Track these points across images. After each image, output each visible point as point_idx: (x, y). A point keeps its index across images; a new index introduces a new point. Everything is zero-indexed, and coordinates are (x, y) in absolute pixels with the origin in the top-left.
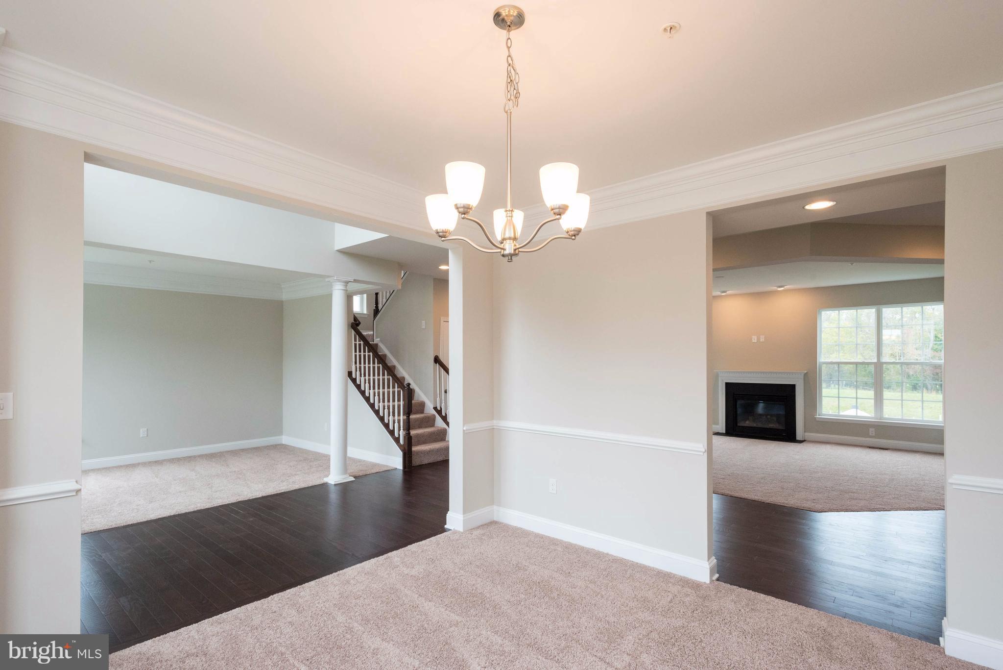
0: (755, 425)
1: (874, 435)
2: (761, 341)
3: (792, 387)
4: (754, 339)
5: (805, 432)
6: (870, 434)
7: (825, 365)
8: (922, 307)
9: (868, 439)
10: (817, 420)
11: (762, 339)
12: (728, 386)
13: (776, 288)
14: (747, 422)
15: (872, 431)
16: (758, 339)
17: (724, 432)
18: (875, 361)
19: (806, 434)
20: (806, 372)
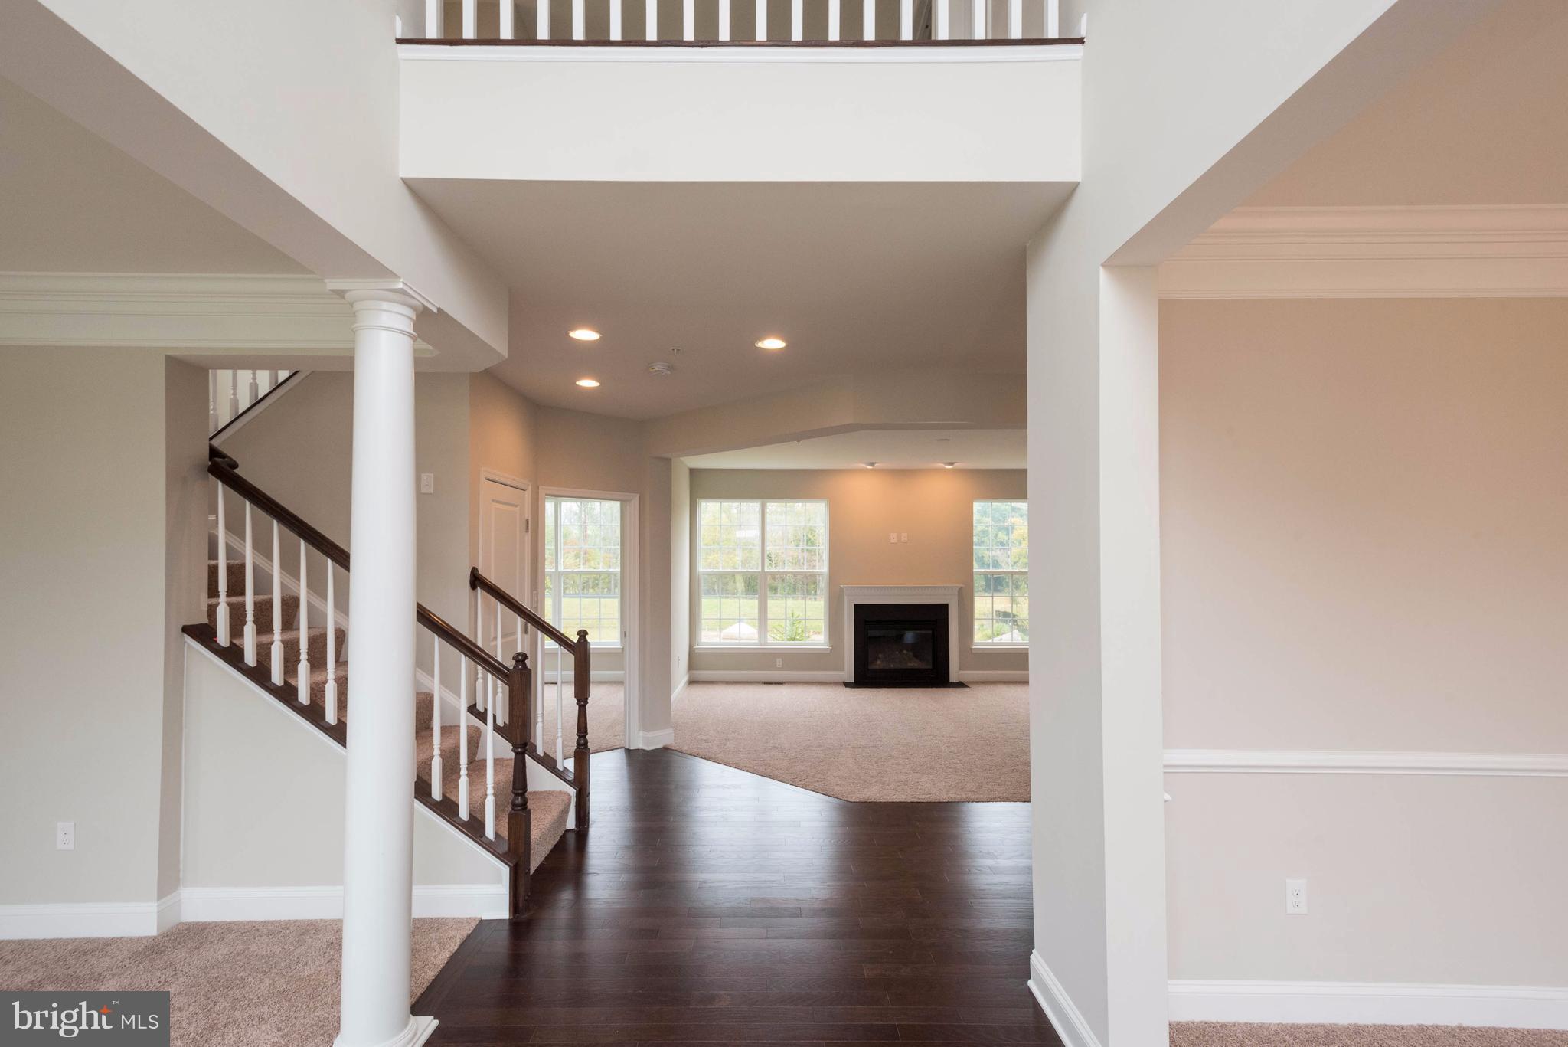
0: (892, 666)
2: (903, 541)
3: (943, 609)
4: (894, 540)
5: (960, 671)
10: (973, 652)
11: (904, 537)
12: (858, 608)
13: (943, 465)
16: (899, 538)
17: (853, 681)
19: (961, 673)
20: (960, 588)
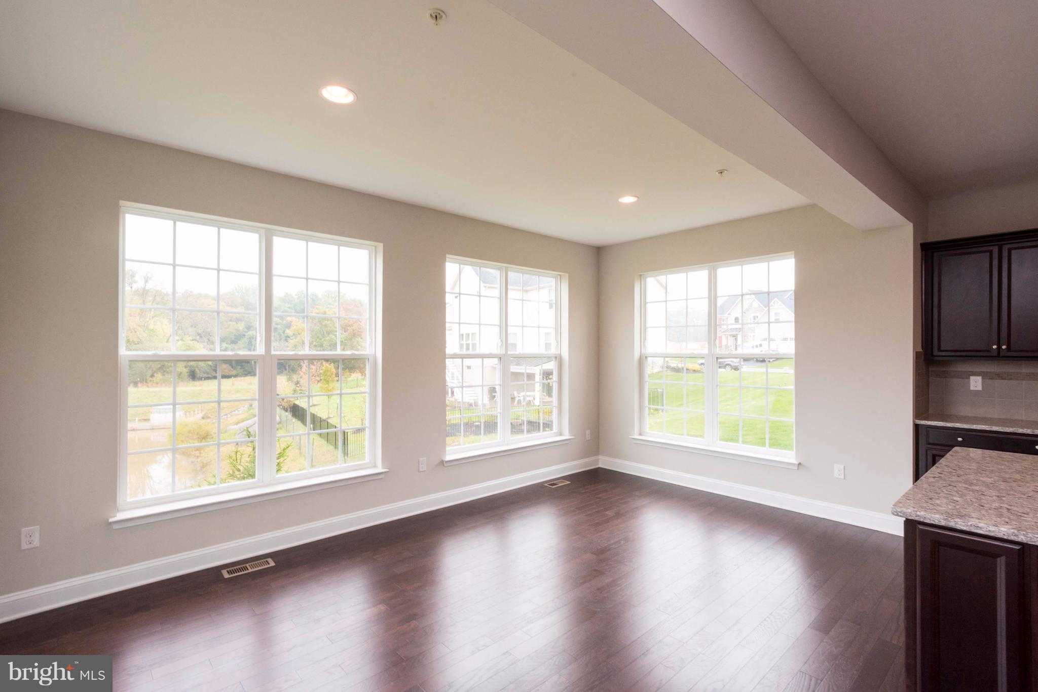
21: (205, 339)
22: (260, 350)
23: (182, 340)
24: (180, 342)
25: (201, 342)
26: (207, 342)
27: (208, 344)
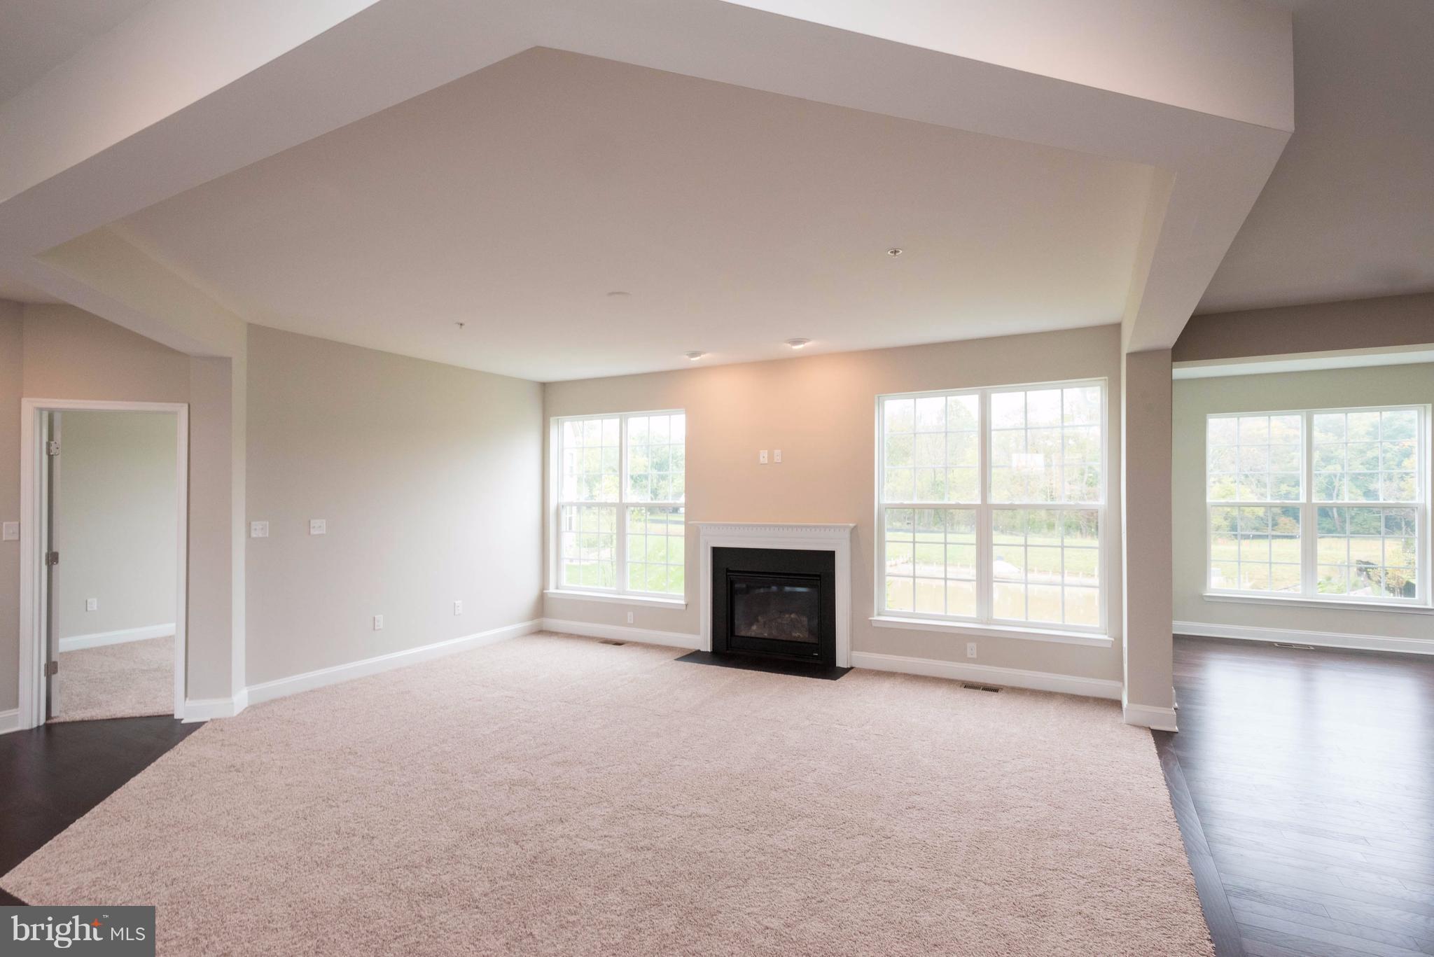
1: (975, 656)
2: (775, 461)
3: (829, 557)
4: (764, 457)
5: (852, 649)
6: (969, 656)
7: (889, 511)
8: (1062, 391)
9: (965, 666)
10: (874, 625)
11: (777, 457)
12: (717, 553)
14: (754, 627)
15: (972, 649)
16: (771, 457)
17: (710, 650)
18: (979, 502)
19: (855, 654)
20: (852, 525)
21: (1253, 480)
22: (1303, 500)
23: (1220, 482)
24: (1217, 484)
25: (1247, 484)
26: (1257, 484)
27: (1257, 487)
